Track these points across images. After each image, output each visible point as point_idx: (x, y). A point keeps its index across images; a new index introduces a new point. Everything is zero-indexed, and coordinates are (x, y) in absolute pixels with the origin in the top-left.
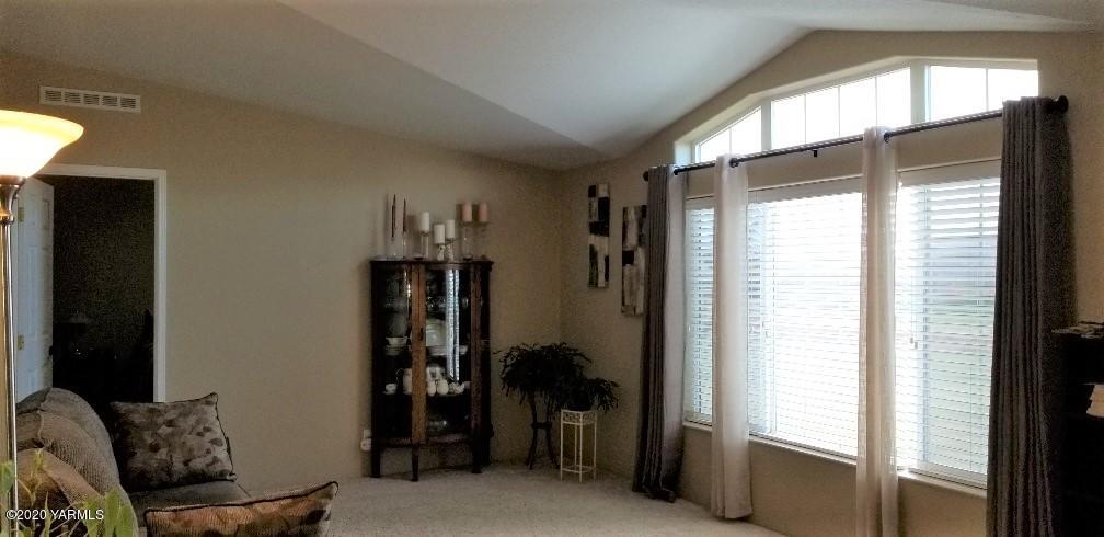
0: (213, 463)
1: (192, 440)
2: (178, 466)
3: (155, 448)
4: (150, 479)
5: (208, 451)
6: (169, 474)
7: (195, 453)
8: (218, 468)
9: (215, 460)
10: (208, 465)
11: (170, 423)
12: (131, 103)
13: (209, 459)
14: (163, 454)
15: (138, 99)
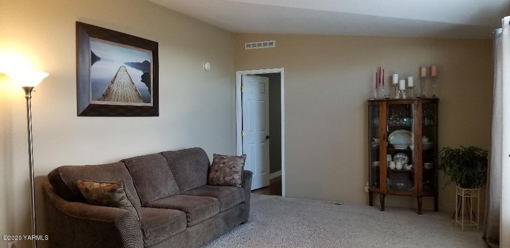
0: (232, 179)
1: (227, 170)
2: (221, 179)
3: (216, 171)
4: (214, 182)
5: (231, 175)
6: (219, 181)
7: (227, 174)
8: (233, 182)
9: (233, 178)
10: (230, 180)
11: (224, 163)
12: (271, 44)
13: (231, 178)
14: (218, 174)
15: (274, 42)
